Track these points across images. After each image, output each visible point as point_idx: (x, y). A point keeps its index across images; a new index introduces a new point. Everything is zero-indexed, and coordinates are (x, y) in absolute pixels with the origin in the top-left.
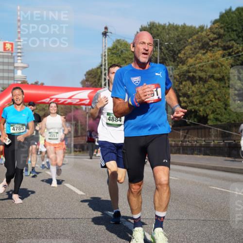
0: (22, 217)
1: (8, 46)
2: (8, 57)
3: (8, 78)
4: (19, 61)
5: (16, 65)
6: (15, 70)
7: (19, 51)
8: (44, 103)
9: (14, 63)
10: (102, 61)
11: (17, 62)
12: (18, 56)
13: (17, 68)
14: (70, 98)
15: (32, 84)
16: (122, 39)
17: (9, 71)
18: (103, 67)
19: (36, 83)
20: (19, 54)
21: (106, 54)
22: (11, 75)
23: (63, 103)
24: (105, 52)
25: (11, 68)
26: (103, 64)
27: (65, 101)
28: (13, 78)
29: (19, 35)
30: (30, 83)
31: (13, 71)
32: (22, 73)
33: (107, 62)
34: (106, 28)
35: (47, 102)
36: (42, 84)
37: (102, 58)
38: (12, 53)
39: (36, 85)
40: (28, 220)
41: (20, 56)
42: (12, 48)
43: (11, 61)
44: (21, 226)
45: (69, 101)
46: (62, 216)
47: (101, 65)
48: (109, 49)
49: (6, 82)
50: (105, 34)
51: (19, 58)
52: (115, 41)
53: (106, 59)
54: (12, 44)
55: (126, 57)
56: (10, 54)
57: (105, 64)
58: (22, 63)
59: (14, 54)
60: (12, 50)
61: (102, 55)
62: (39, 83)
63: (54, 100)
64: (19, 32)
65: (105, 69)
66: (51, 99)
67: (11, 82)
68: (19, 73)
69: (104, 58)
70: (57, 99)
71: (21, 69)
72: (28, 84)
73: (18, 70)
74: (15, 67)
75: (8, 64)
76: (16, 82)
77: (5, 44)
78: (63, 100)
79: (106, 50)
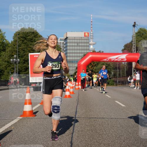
0: (96, 117)
1: (87, 34)
2: (86, 39)
3: (86, 50)
4: (92, 41)
5: (90, 43)
6: (90, 45)
7: (92, 36)
8: (104, 61)
9: (89, 42)
10: (133, 39)
11: (90, 42)
12: (91, 39)
13: (91, 44)
14: (117, 58)
15: (98, 52)
16: (143, 28)
17: (87, 46)
18: (133, 42)
19: (100, 51)
20: (92, 38)
21: (135, 36)
22: (88, 48)
23: (113, 61)
24: (134, 35)
25: (88, 44)
26: (133, 41)
27: (114, 60)
28: (89, 49)
29: (92, 29)
30: (97, 52)
31: (89, 46)
32: (93, 47)
33: (135, 40)
34: (135, 23)
35: (105, 61)
36: (103, 52)
37: (132, 38)
38: (88, 37)
39: (100, 53)
40: (99, 119)
41: (92, 39)
42: (88, 35)
43: (88, 41)
44: (96, 121)
45: (116, 60)
46: (115, 117)
47: (132, 41)
48: (136, 33)
49: (85, 51)
50: (134, 26)
51: (92, 40)
52: (139, 29)
53: (135, 38)
54: (88, 33)
55: (145, 37)
56: (87, 38)
57: (134, 41)
58: (93, 42)
59: (89, 38)
60: (88, 36)
61: (133, 36)
62: (101, 52)
63: (109, 59)
64: (92, 27)
65: (134, 43)
66: (107, 59)
67: (88, 51)
68: (91, 47)
69: (133, 38)
70: (110, 59)
71: (92, 45)
72: (96, 52)
73: (91, 45)
74: (89, 44)
75: (87, 43)
76: (90, 51)
77: (85, 33)
78: (113, 60)
79: (135, 34)
